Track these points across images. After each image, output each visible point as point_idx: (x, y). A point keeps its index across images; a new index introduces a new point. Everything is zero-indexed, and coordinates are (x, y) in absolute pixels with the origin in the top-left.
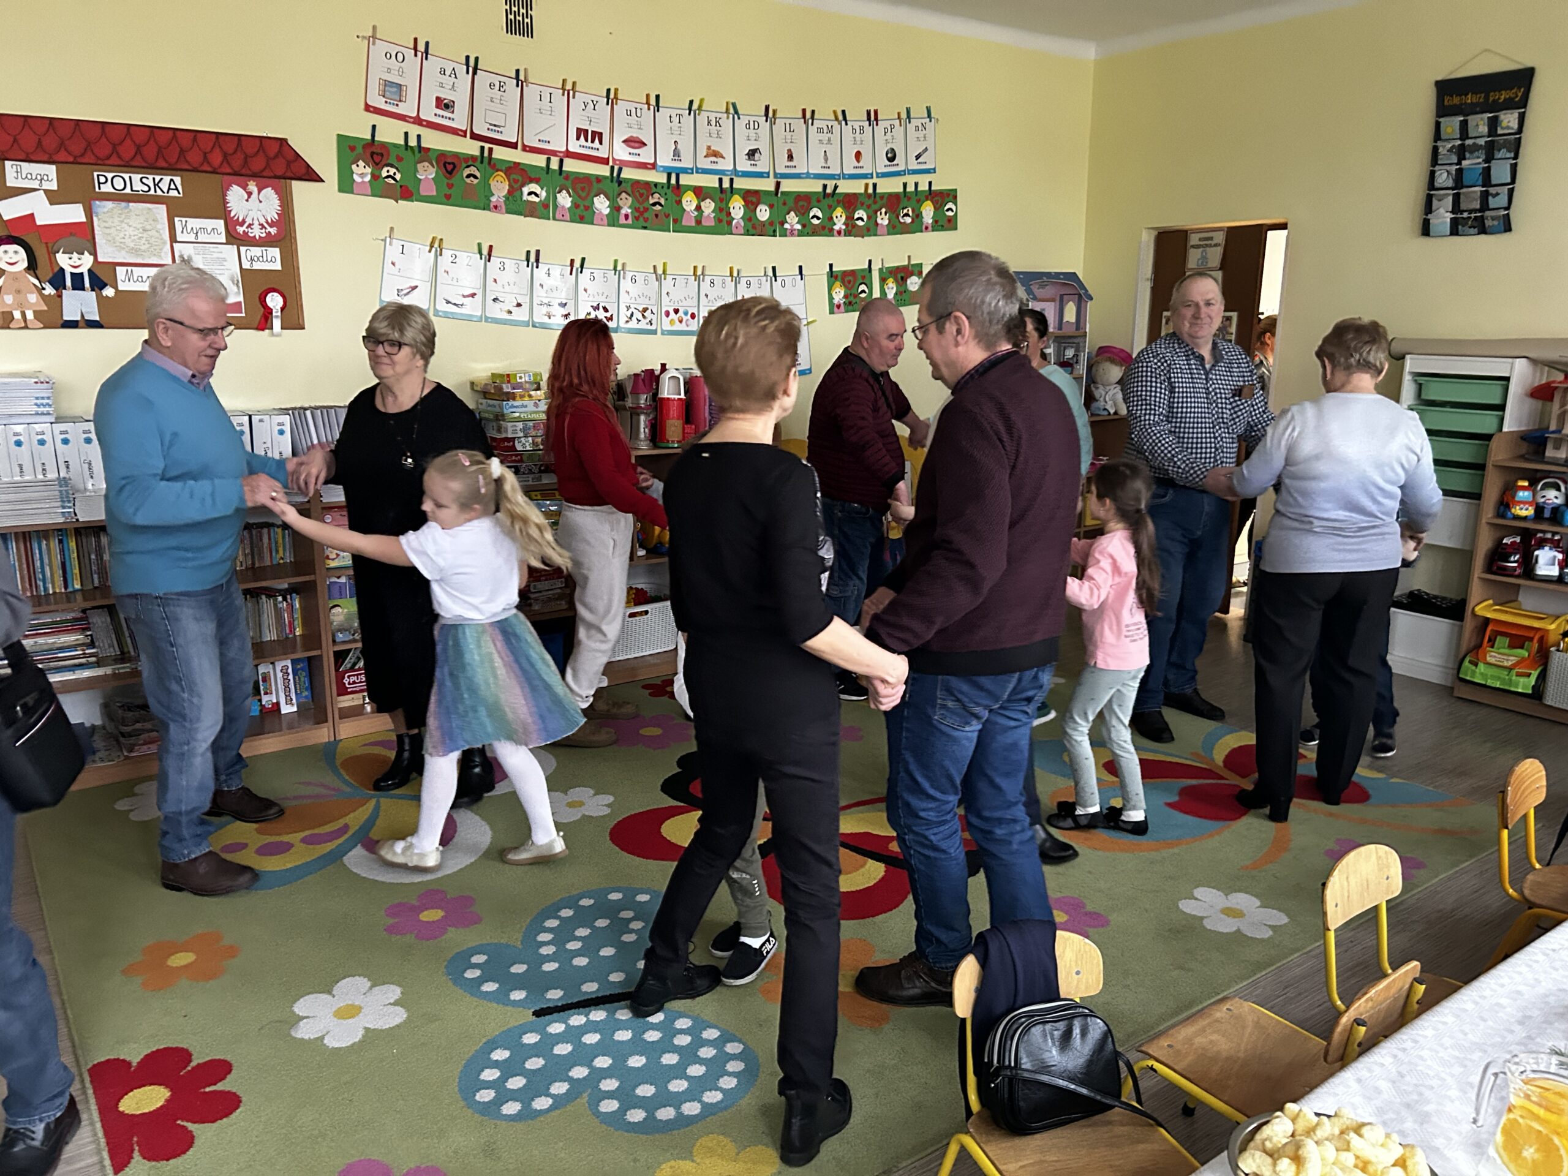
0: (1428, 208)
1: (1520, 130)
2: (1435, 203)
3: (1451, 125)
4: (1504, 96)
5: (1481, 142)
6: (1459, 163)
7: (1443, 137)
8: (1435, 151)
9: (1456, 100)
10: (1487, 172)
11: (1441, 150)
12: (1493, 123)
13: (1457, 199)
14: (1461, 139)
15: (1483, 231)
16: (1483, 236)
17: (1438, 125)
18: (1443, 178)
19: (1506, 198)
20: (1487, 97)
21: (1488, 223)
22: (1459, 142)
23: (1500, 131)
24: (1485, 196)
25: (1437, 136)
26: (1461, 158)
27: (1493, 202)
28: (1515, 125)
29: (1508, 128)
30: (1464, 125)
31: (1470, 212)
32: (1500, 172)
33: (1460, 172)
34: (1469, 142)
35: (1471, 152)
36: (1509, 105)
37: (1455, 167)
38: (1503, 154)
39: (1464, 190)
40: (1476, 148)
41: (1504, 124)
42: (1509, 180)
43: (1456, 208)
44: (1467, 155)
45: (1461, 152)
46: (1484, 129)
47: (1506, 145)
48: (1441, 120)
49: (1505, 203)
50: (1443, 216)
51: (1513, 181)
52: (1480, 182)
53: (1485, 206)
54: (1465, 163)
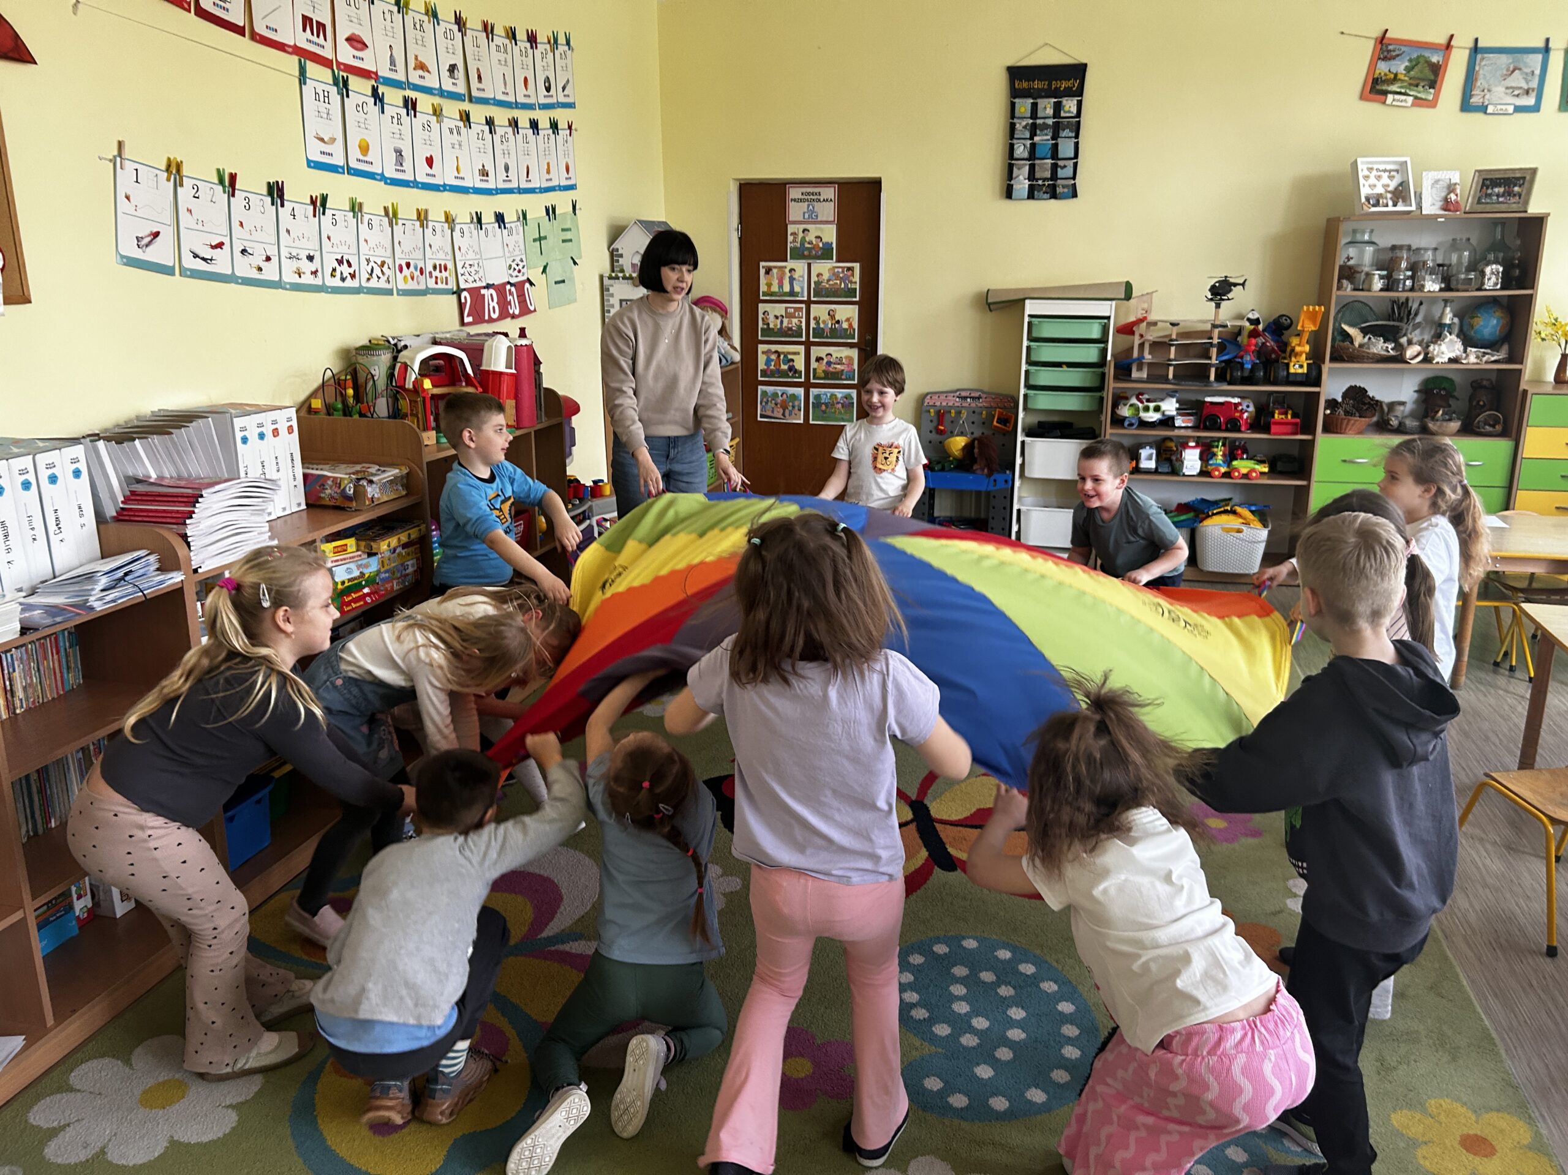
0: (1010, 175)
1: (1079, 114)
2: (1015, 170)
3: (1024, 106)
4: (1064, 85)
5: (1050, 122)
6: (1031, 138)
7: (1017, 115)
8: (1012, 128)
9: (1025, 85)
10: (1055, 147)
11: (1017, 126)
12: (1058, 107)
13: (1032, 168)
14: (1031, 118)
15: (1054, 196)
16: (1053, 201)
17: (1013, 105)
18: (1021, 151)
19: (1072, 170)
20: (1050, 85)
21: (1059, 190)
22: (1031, 121)
23: (1063, 114)
24: (1055, 167)
25: (1013, 115)
26: (1033, 135)
27: (1061, 173)
28: (1074, 110)
29: (1069, 112)
30: (1035, 106)
31: (1044, 180)
32: (1066, 148)
33: (1033, 146)
34: (1039, 121)
35: (1041, 130)
36: (1068, 93)
37: (1028, 142)
38: (1066, 133)
39: (1037, 162)
40: (1045, 126)
41: (1067, 108)
42: (1072, 155)
43: (1031, 176)
44: (1038, 132)
45: (1034, 129)
46: (1050, 111)
47: (1068, 126)
48: (1017, 100)
49: (1071, 174)
50: (1022, 184)
51: (1076, 156)
52: (1049, 155)
53: (1054, 176)
54: (1036, 139)
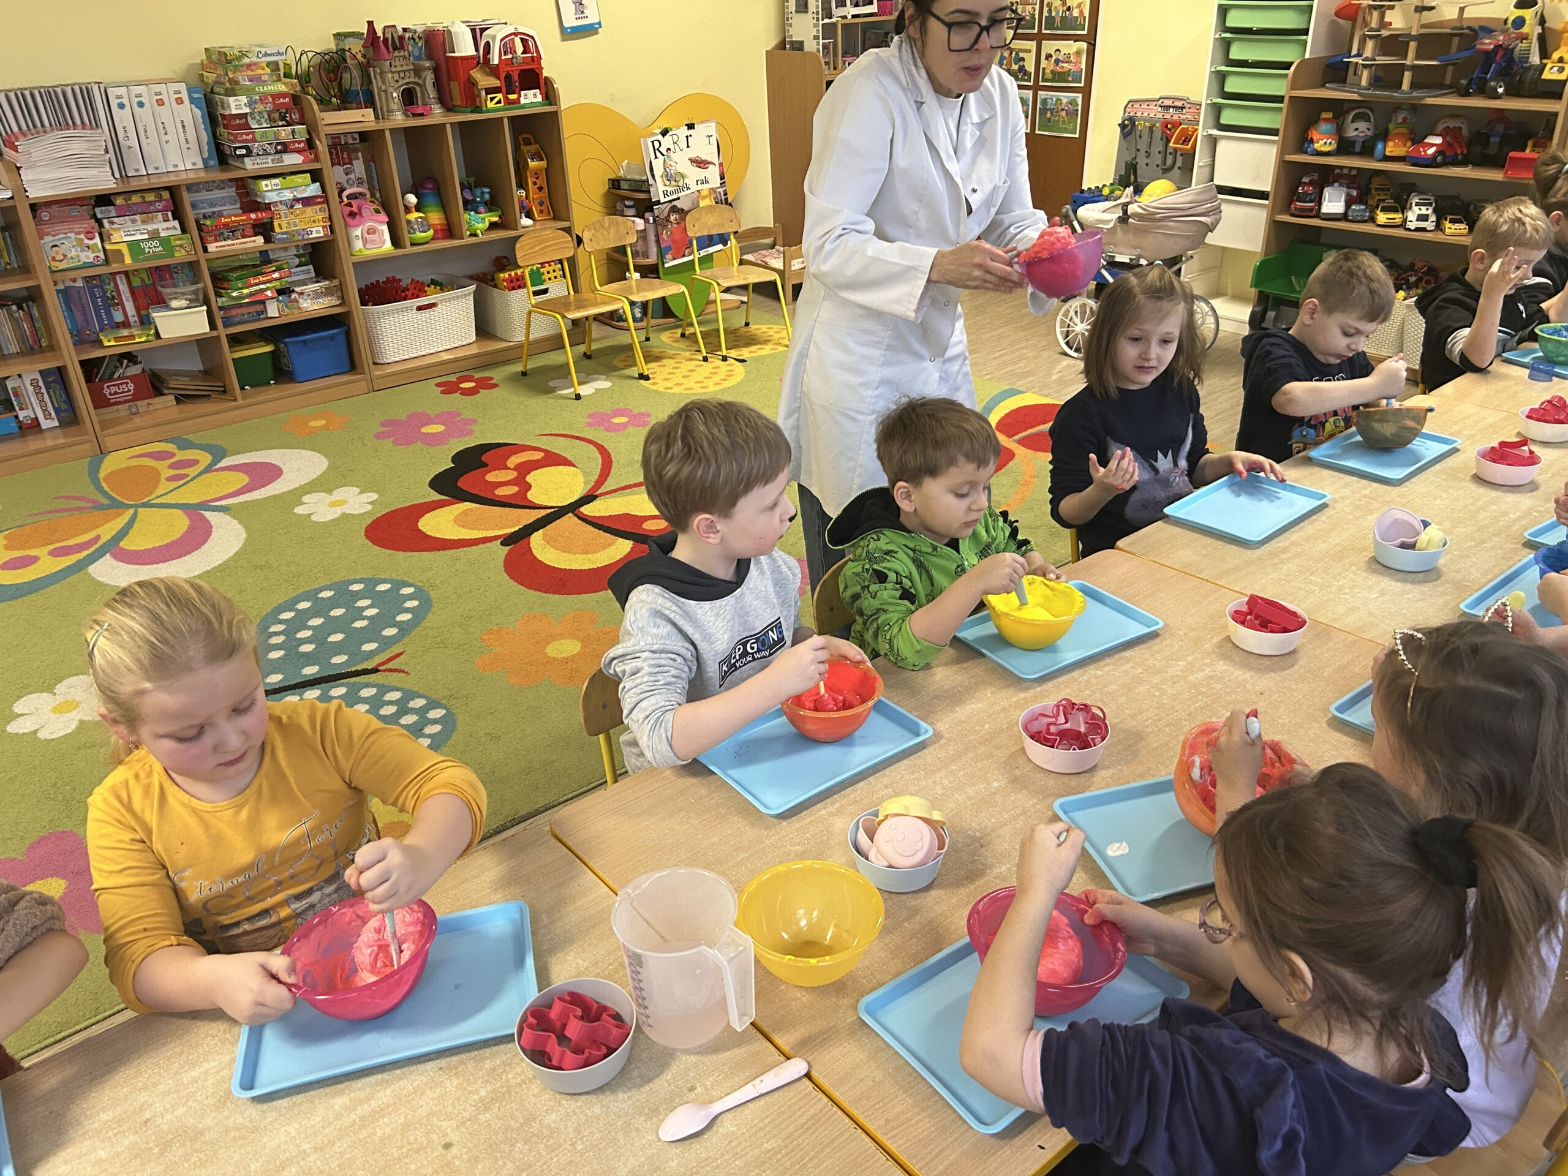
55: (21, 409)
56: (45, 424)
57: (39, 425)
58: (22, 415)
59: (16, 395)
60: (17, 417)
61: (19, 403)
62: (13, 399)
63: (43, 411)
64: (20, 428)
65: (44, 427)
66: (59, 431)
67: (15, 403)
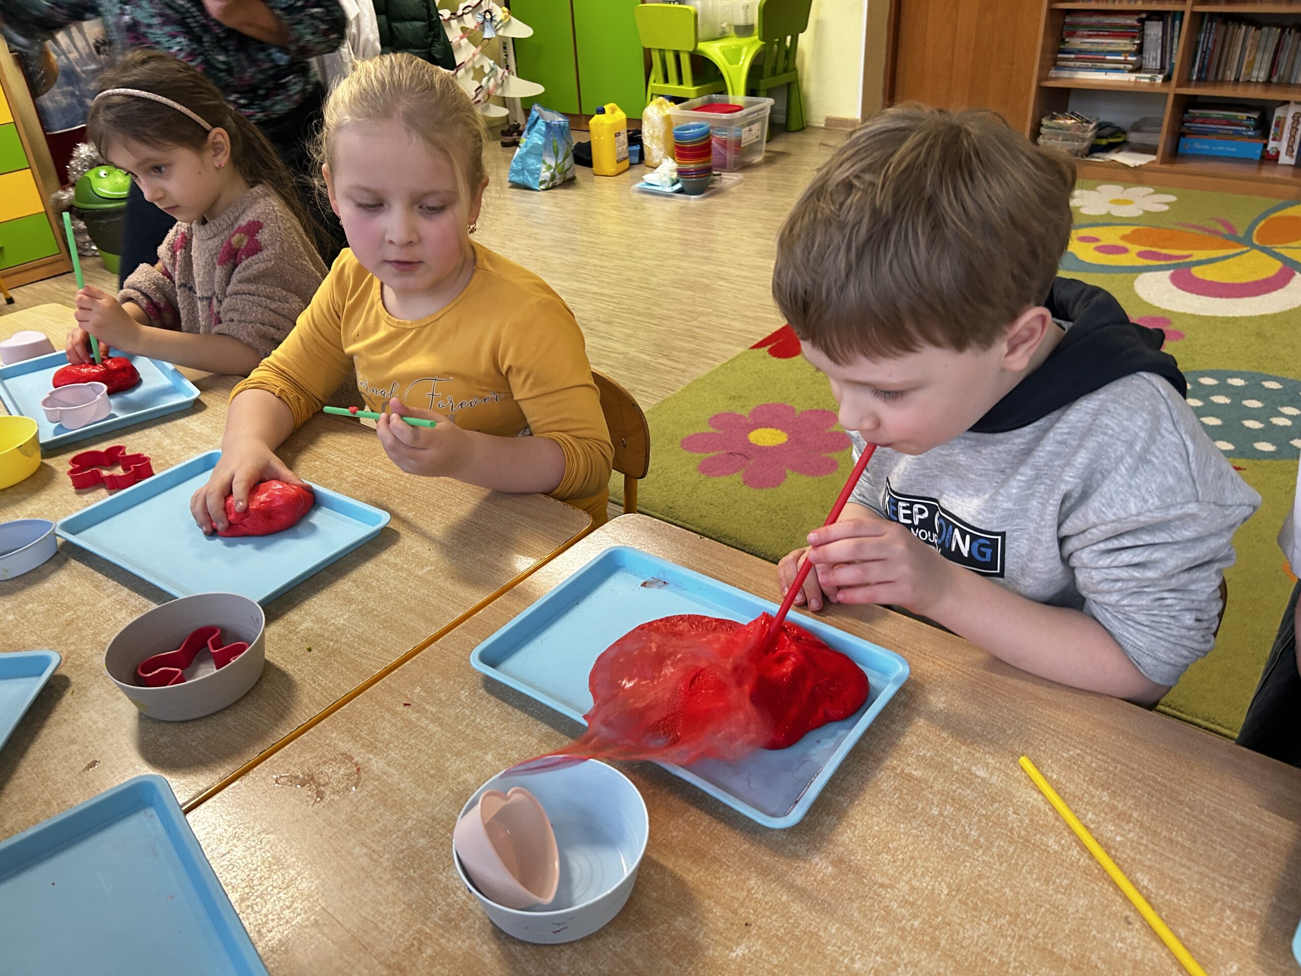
55: (1274, 139)
56: (1284, 159)
57: (1277, 160)
58: (1272, 145)
59: (1277, 125)
60: (1265, 146)
61: (1275, 133)
62: (1273, 127)
63: (1289, 146)
64: (1262, 157)
65: (1280, 162)
66: (1291, 169)
67: (1272, 132)
